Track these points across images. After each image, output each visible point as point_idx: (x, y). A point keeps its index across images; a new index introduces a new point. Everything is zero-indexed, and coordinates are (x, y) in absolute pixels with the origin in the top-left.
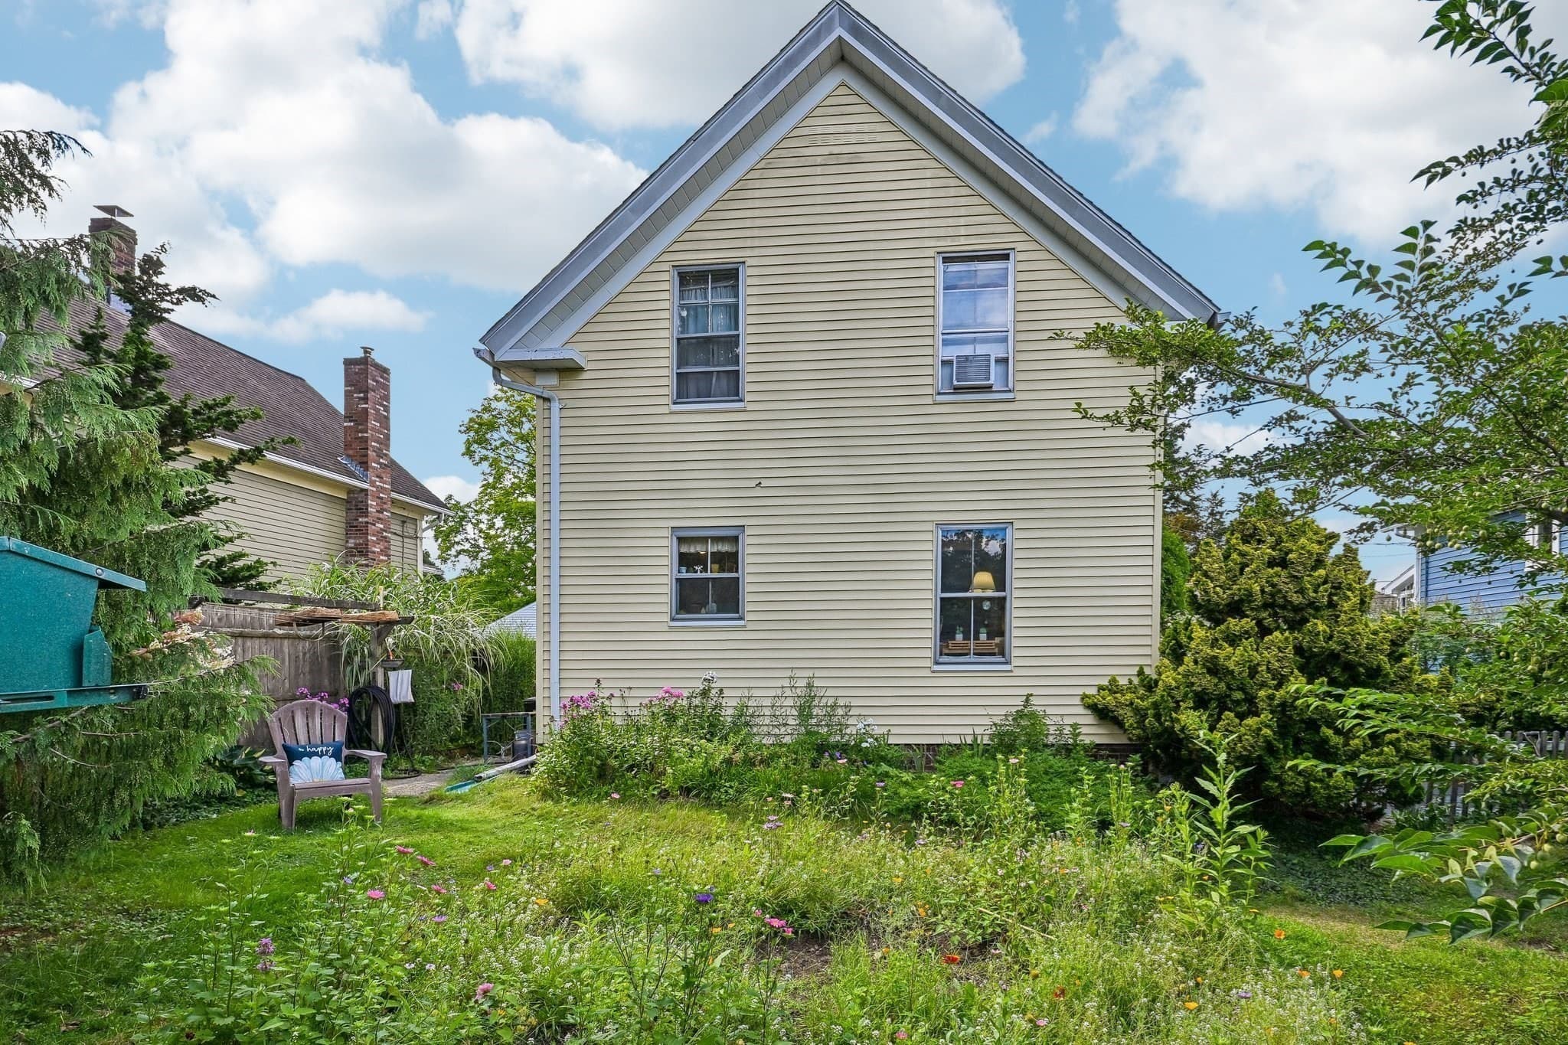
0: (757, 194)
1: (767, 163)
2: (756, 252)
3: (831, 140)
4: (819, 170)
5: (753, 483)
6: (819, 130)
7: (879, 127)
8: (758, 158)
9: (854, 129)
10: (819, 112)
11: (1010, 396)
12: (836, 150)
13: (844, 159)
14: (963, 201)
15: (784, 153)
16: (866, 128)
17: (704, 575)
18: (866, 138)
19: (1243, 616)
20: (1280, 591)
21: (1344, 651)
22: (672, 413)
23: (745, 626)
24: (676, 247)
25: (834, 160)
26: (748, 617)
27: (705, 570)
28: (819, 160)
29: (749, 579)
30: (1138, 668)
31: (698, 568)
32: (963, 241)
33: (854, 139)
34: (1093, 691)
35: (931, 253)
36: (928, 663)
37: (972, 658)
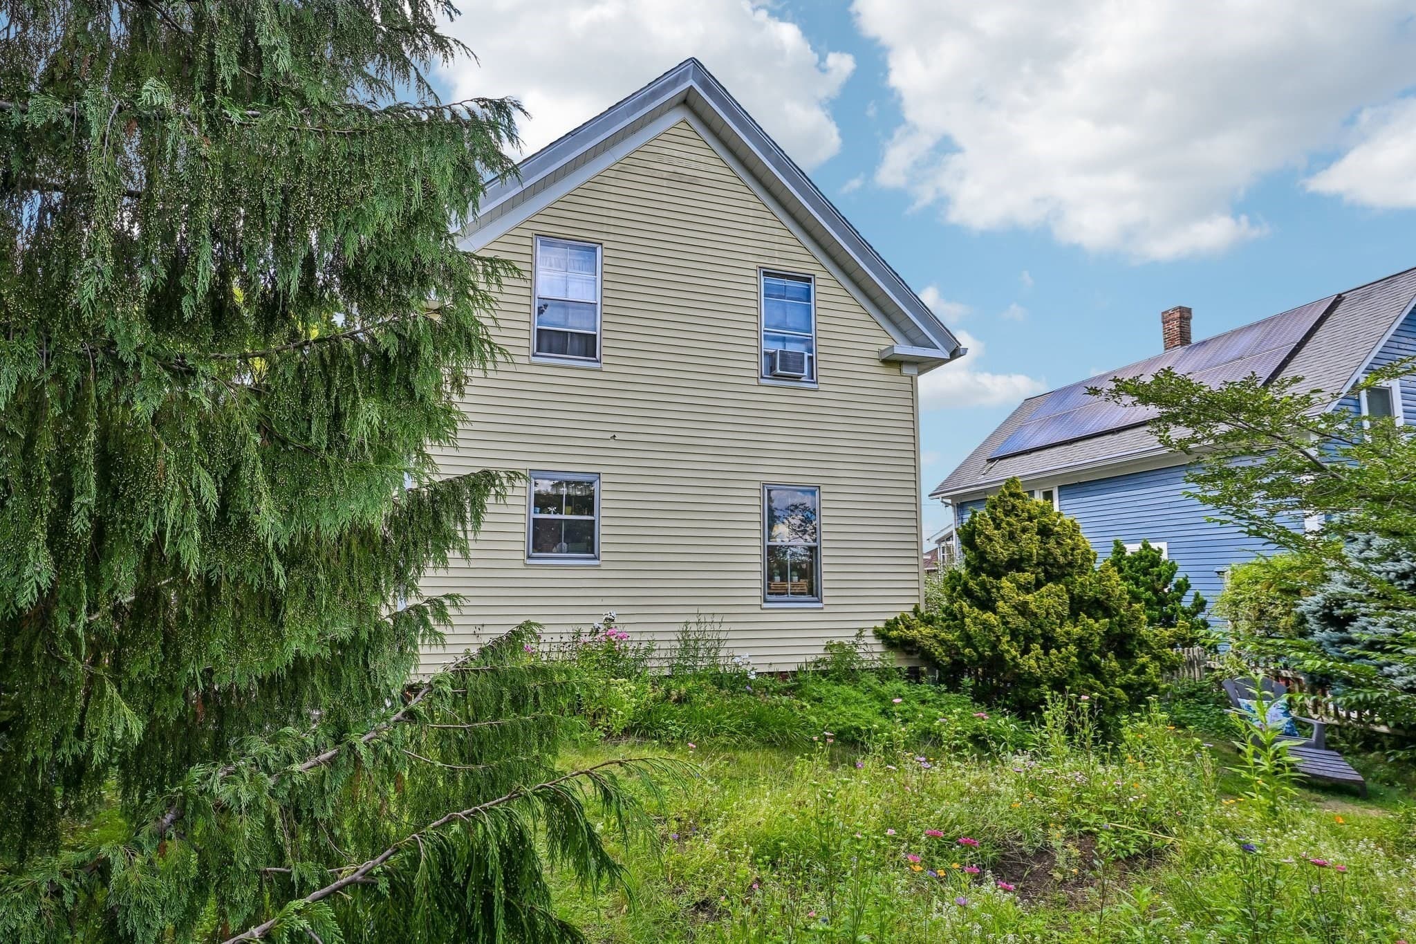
0: (613, 190)
1: (622, 168)
2: (611, 237)
3: (675, 161)
4: (665, 183)
5: (609, 436)
6: (666, 151)
7: (713, 161)
8: (613, 161)
9: (693, 157)
10: (664, 137)
11: (815, 386)
12: (679, 170)
13: (685, 179)
14: (777, 232)
15: (636, 162)
16: (703, 159)
17: (558, 516)
18: (702, 167)
19: (1024, 571)
20: (1052, 554)
21: (1107, 599)
22: (531, 364)
23: (599, 566)
24: (536, 219)
25: (676, 178)
26: (603, 557)
27: (559, 511)
28: (665, 175)
29: (603, 522)
30: (913, 606)
31: (552, 509)
32: (776, 261)
33: (693, 165)
34: (881, 625)
35: (753, 266)
36: (758, 601)
37: (791, 598)
